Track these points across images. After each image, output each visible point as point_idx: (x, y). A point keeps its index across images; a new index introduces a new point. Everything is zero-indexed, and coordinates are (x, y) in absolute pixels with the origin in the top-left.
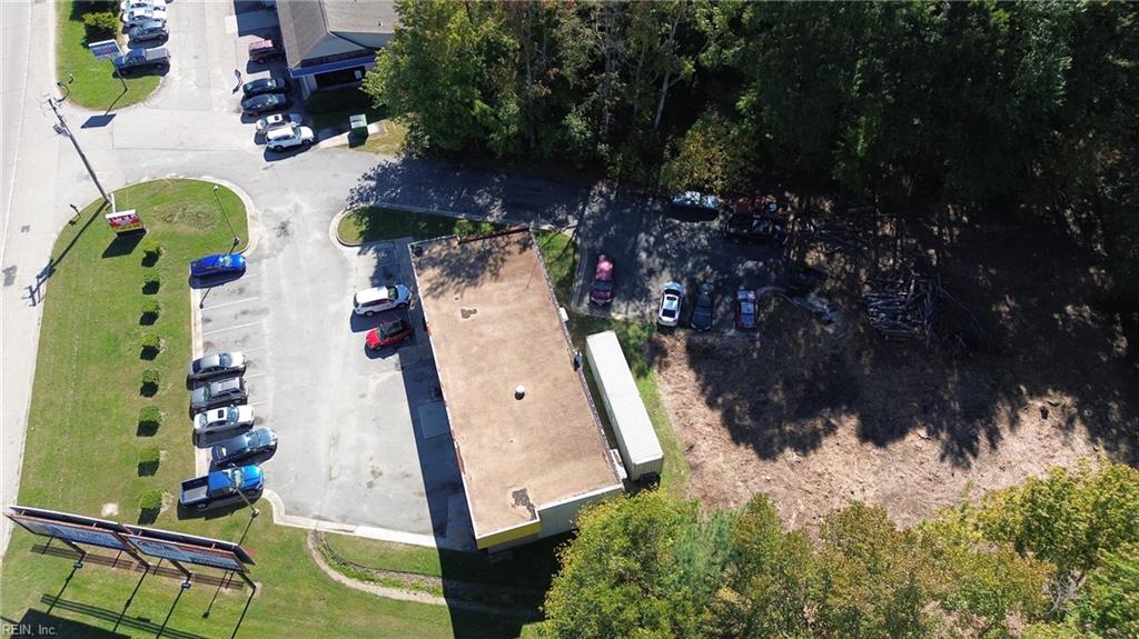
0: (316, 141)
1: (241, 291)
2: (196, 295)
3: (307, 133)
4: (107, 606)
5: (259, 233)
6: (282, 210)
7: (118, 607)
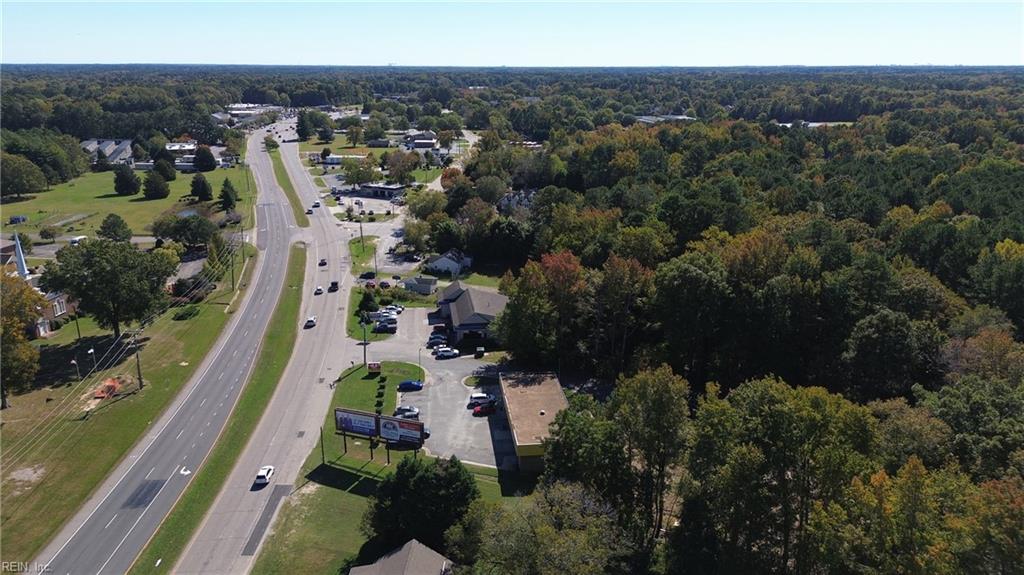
0: (459, 355)
1: (419, 395)
2: (399, 394)
3: (456, 351)
4: (354, 467)
5: (428, 379)
6: (441, 374)
7: (359, 468)
